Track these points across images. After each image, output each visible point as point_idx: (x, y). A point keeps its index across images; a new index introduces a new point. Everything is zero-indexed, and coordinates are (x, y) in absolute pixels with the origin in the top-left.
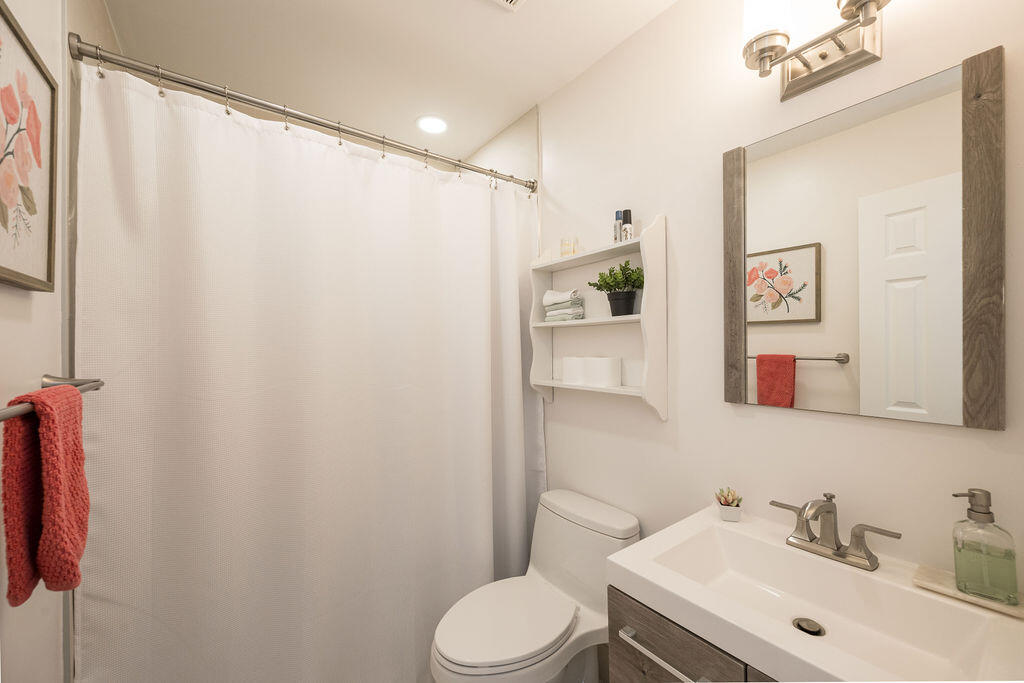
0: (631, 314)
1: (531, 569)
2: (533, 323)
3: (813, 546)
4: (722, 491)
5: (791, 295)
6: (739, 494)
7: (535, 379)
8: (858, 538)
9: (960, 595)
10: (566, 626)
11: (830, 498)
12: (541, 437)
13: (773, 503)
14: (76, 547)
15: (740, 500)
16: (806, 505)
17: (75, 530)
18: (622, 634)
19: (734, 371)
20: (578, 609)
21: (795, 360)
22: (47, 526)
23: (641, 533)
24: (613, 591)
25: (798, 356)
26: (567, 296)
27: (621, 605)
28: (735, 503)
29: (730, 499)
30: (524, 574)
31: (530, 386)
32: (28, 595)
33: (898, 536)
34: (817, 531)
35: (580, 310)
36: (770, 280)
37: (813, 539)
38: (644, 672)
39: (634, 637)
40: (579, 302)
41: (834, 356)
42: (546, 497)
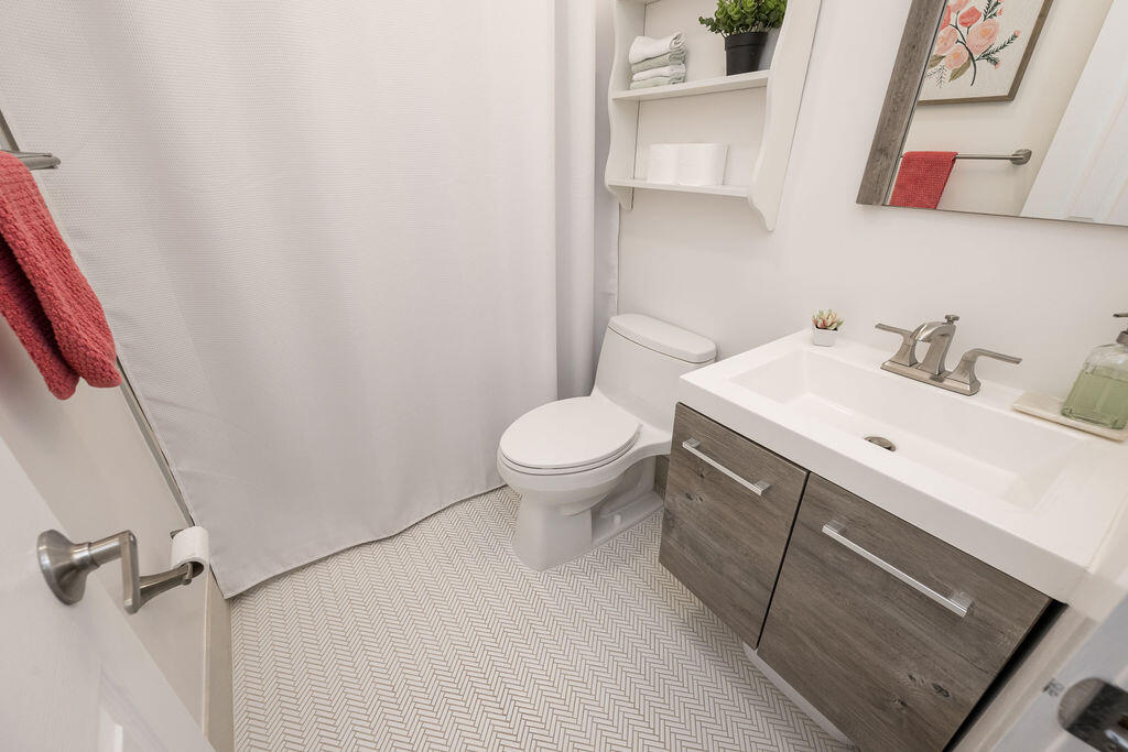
0: (757, 70)
1: (595, 391)
2: (615, 91)
3: (912, 371)
4: (821, 313)
5: (987, 56)
6: (840, 317)
7: (613, 177)
8: (968, 364)
9: (1063, 419)
10: (627, 440)
11: (951, 320)
12: (614, 254)
13: (880, 326)
14: (103, 346)
15: (840, 324)
16: (923, 326)
17: (93, 328)
18: (685, 445)
19: (882, 158)
20: (641, 426)
21: (954, 160)
22: (54, 320)
23: (717, 357)
24: (682, 409)
25: (960, 154)
26: (664, 45)
27: (687, 420)
28: (835, 325)
29: (829, 322)
30: (589, 395)
31: (604, 188)
32: (74, 390)
33: (1017, 361)
34: (920, 355)
35: (680, 70)
36: (964, 29)
37: (913, 363)
38: (702, 476)
39: (697, 448)
40: (680, 56)
41: (1010, 153)
42: (615, 321)
